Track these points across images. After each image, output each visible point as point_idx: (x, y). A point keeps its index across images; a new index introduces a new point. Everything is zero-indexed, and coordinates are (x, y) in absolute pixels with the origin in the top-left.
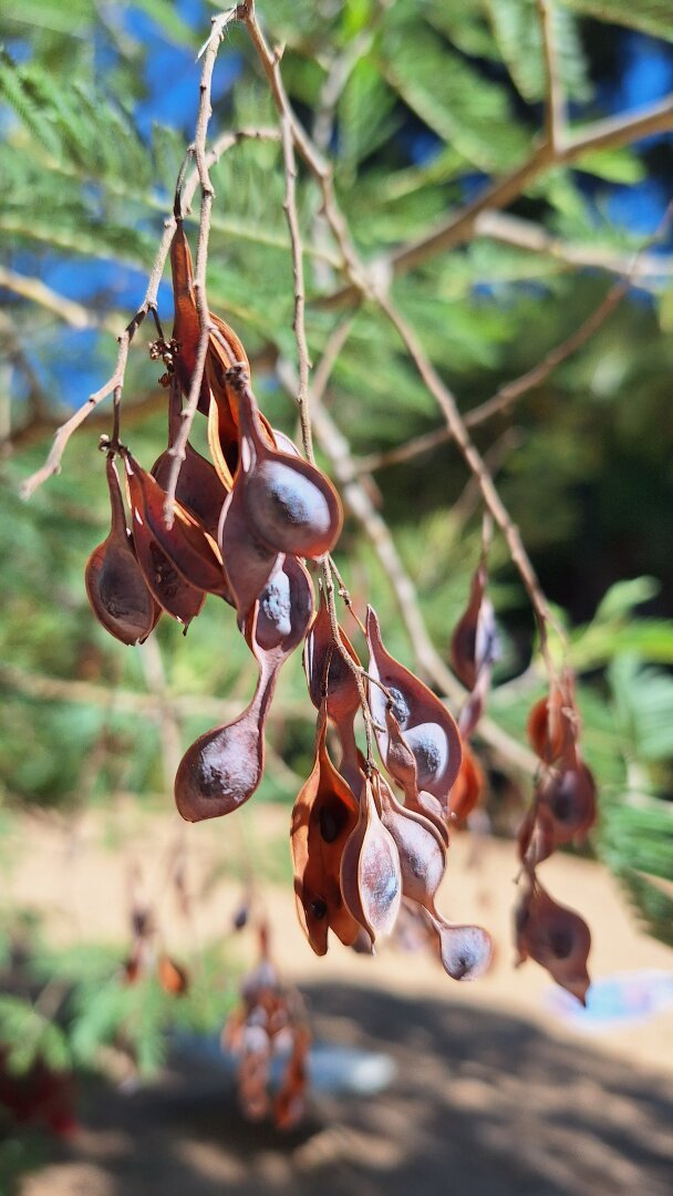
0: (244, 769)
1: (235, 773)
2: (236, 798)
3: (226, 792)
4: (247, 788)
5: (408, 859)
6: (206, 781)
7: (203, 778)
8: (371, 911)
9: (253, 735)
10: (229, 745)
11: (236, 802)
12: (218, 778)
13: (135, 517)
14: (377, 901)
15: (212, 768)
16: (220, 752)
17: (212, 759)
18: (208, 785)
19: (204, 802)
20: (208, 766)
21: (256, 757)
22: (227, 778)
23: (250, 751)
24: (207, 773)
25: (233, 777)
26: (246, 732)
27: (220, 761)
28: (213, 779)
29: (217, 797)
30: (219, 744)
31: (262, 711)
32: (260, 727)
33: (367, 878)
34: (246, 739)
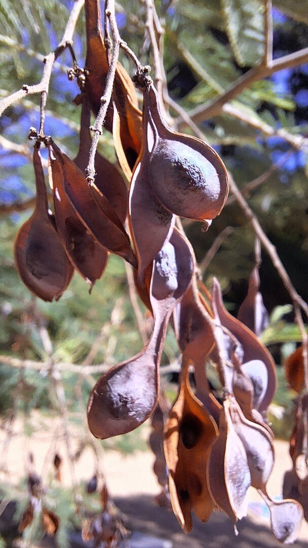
0: (145, 395)
1: (138, 399)
2: (138, 419)
3: (131, 414)
4: (146, 411)
5: (252, 458)
6: (115, 406)
7: (112, 403)
8: (234, 500)
9: (150, 368)
10: (132, 376)
11: (137, 421)
12: (126, 403)
13: (55, 195)
14: (238, 492)
15: (119, 395)
16: (125, 382)
17: (118, 388)
18: (118, 409)
19: (113, 423)
20: (116, 394)
21: (153, 386)
22: (132, 403)
23: (148, 381)
24: (116, 399)
25: (137, 402)
26: (144, 367)
27: (126, 390)
28: (120, 404)
29: (124, 418)
30: (123, 376)
31: (157, 349)
32: (156, 362)
33: (232, 475)
34: (145, 372)
